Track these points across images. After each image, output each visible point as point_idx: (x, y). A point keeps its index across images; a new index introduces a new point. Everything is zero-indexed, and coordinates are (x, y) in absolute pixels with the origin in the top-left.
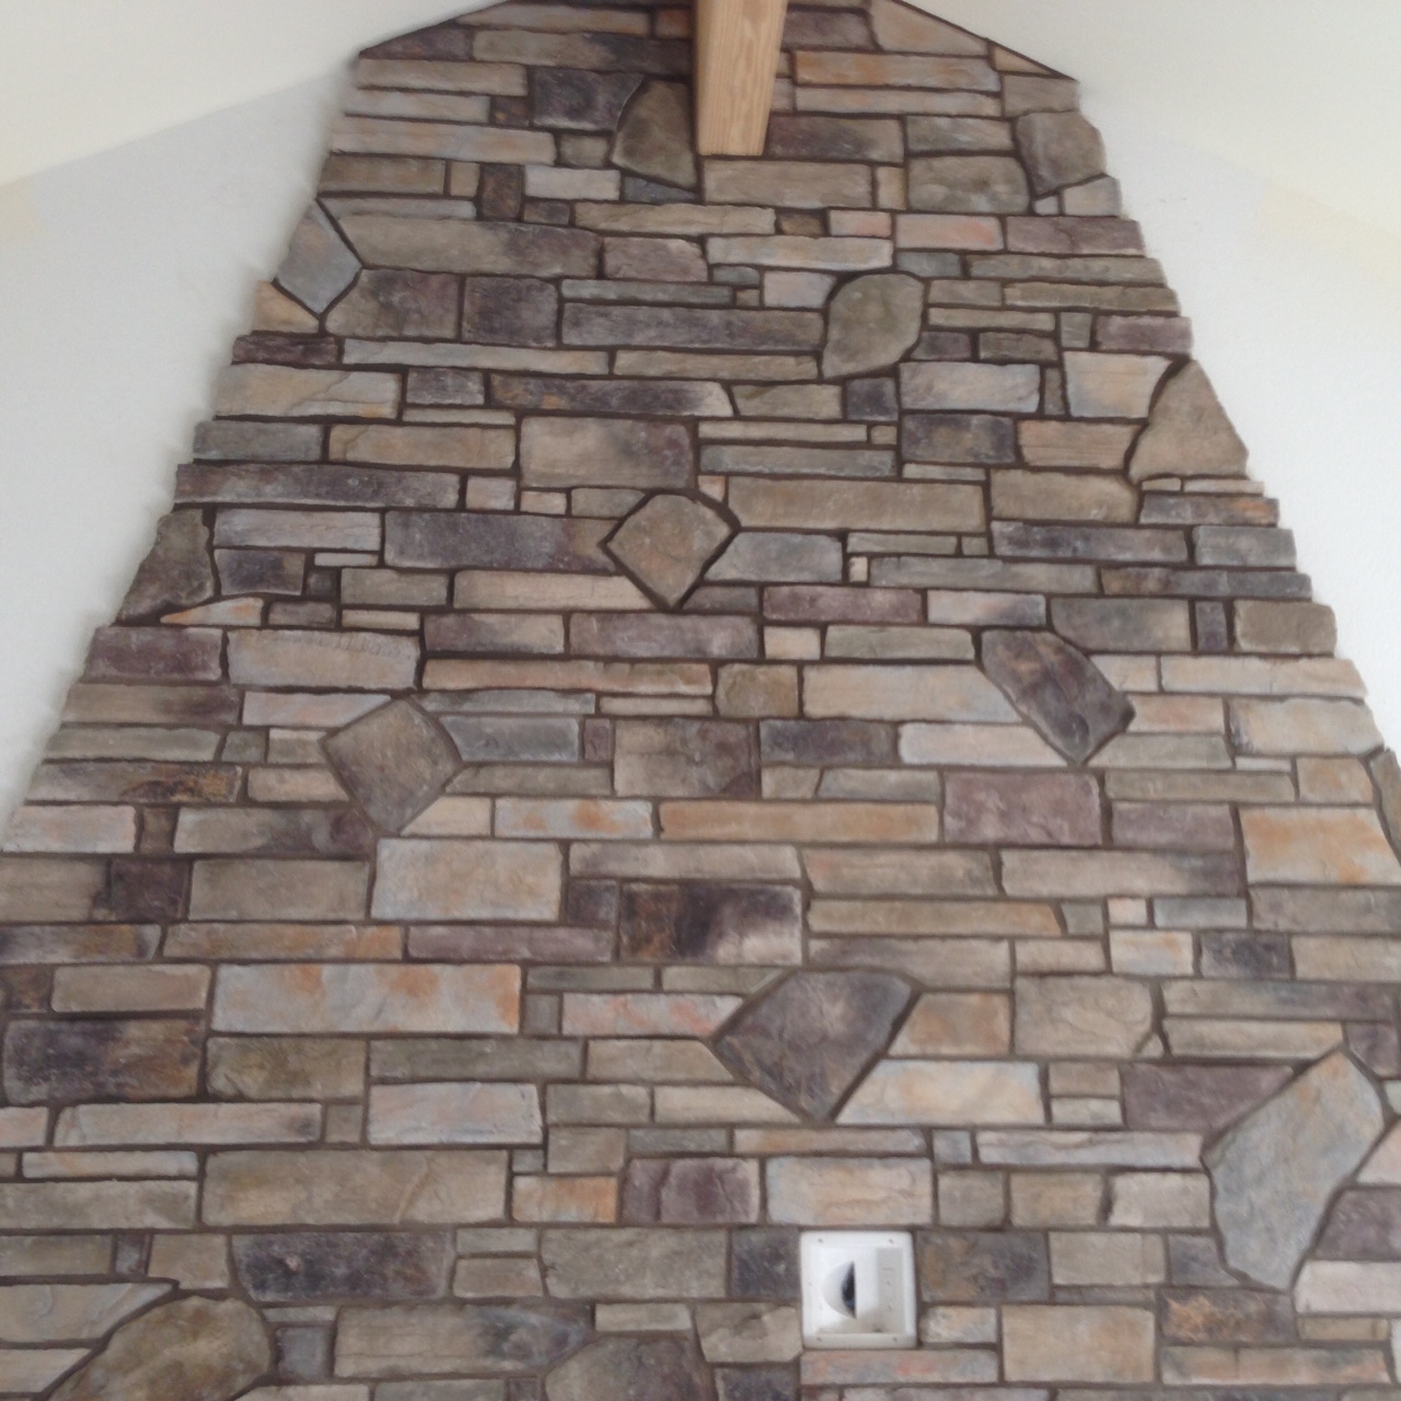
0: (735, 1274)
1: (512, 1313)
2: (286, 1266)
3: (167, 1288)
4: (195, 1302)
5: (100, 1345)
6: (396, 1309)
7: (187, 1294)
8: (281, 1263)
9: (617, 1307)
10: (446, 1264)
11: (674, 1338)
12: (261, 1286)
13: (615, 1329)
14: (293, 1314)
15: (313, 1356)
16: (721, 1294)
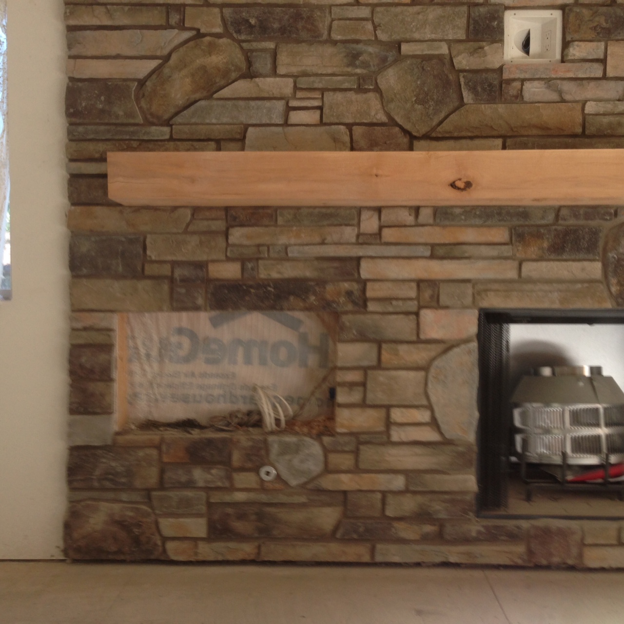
0: (471, 27)
1: (360, 47)
2: (250, 23)
3: (194, 33)
4: (208, 39)
5: (167, 58)
6: (303, 44)
7: (204, 35)
8: (247, 21)
9: (411, 44)
10: (327, 23)
11: (440, 58)
12: (239, 32)
13: (411, 53)
14: (255, 45)
15: (266, 64)
16: (464, 37)
